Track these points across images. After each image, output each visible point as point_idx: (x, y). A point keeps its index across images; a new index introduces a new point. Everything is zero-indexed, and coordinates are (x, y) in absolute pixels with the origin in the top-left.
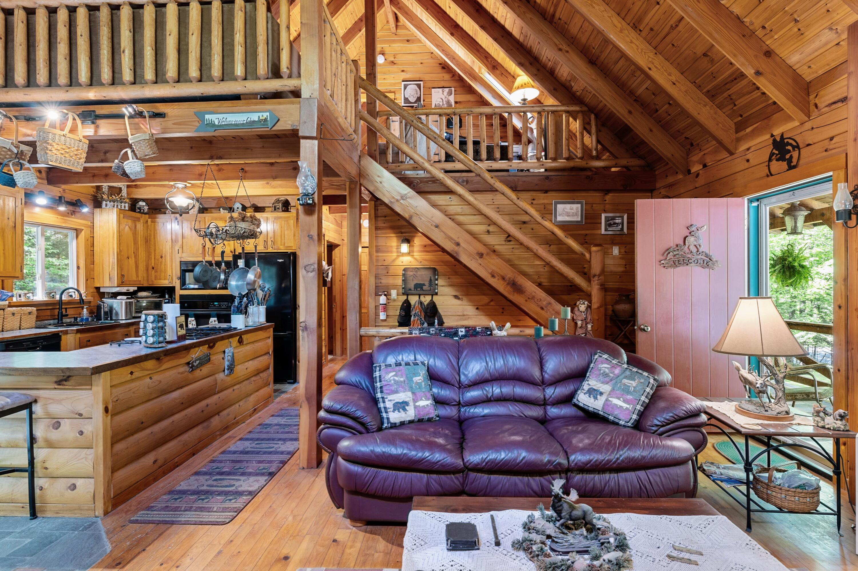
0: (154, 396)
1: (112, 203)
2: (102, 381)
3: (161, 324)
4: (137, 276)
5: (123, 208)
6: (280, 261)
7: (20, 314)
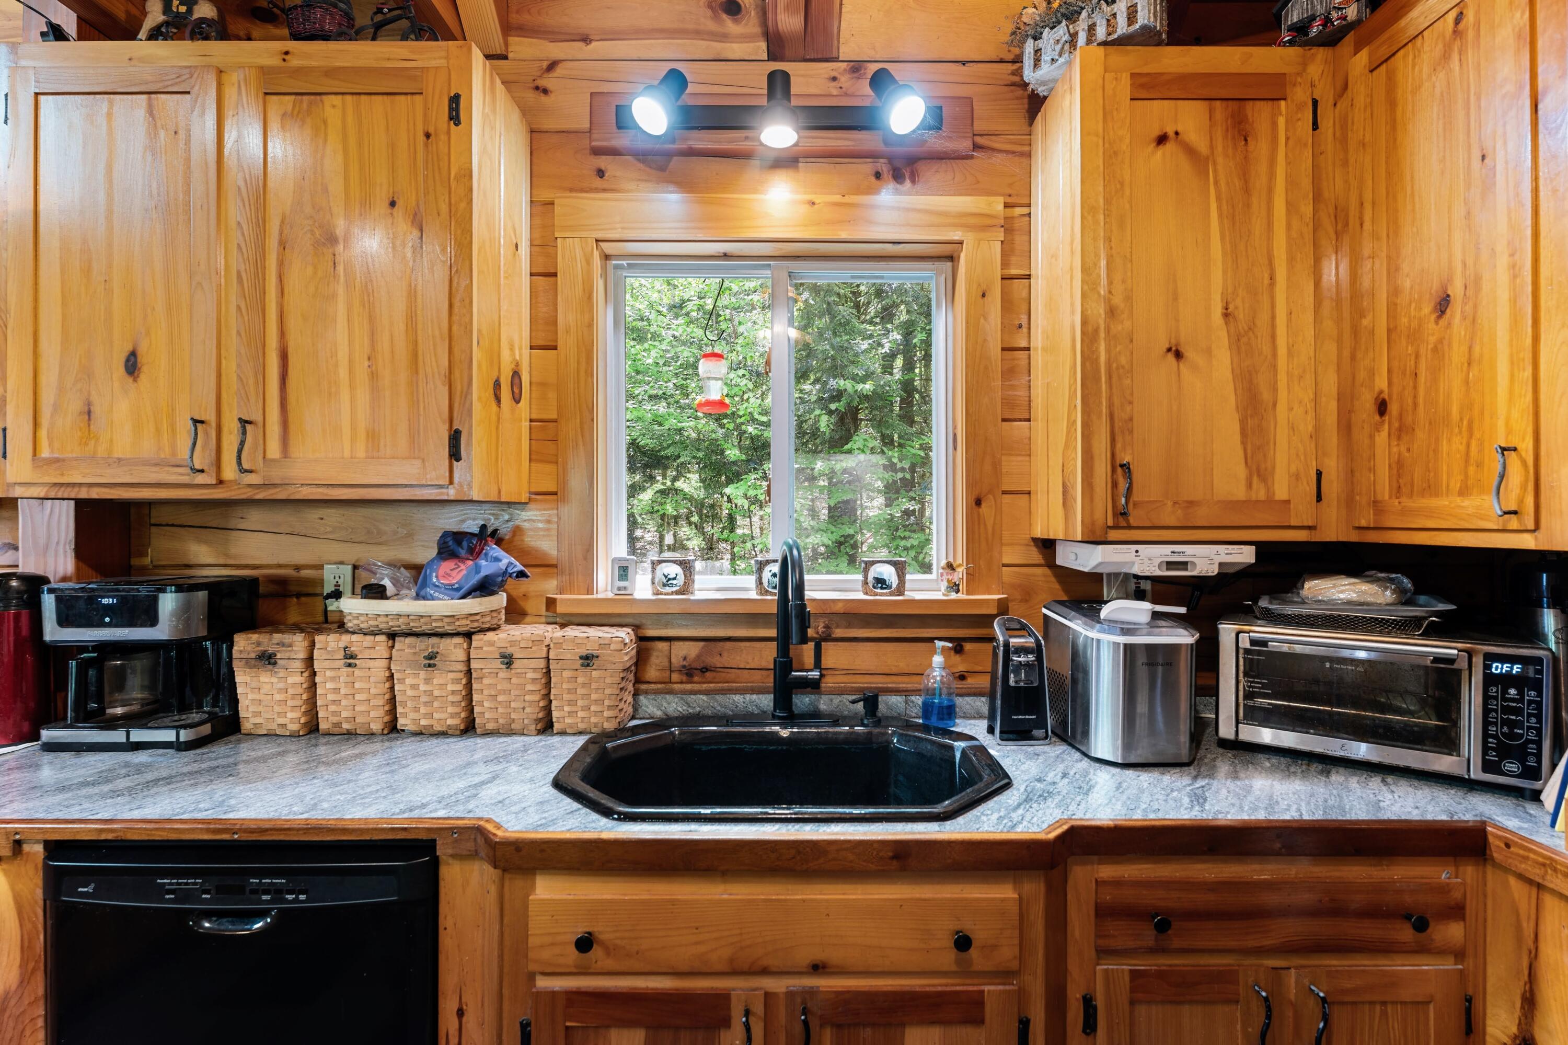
5: (1122, 28)
7: (542, 664)
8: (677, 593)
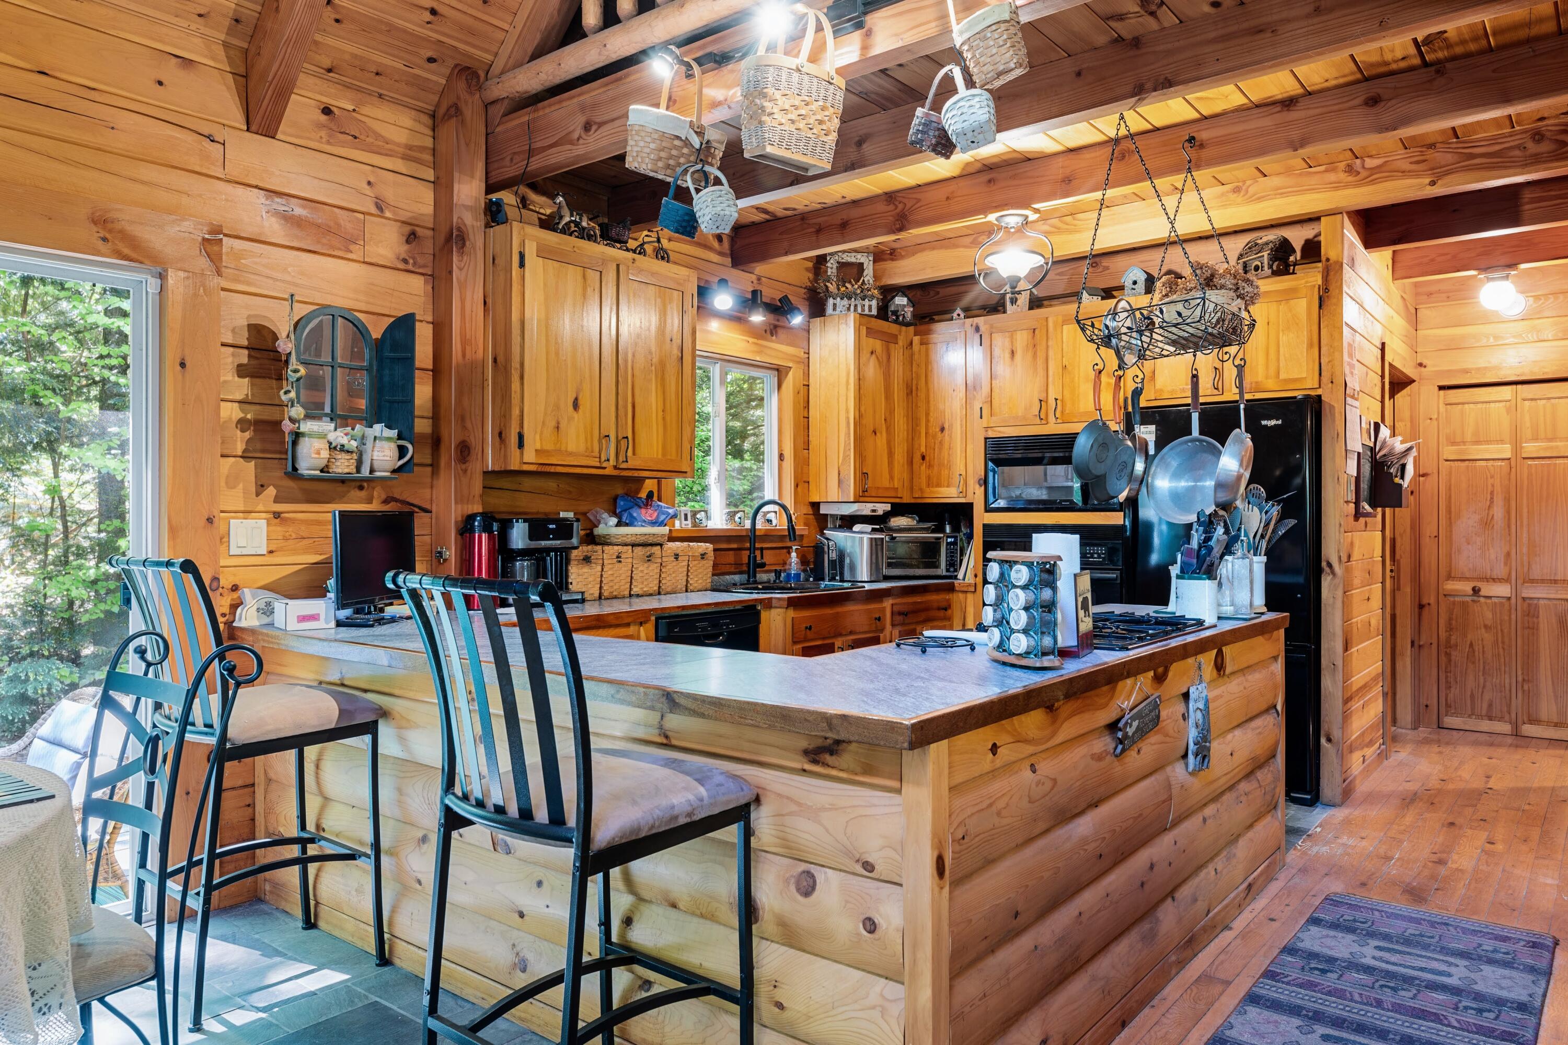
0: (1042, 826)
1: (845, 302)
2: (930, 768)
3: (1047, 594)
4: (892, 478)
5: (867, 312)
6: (1272, 423)
7: (688, 558)
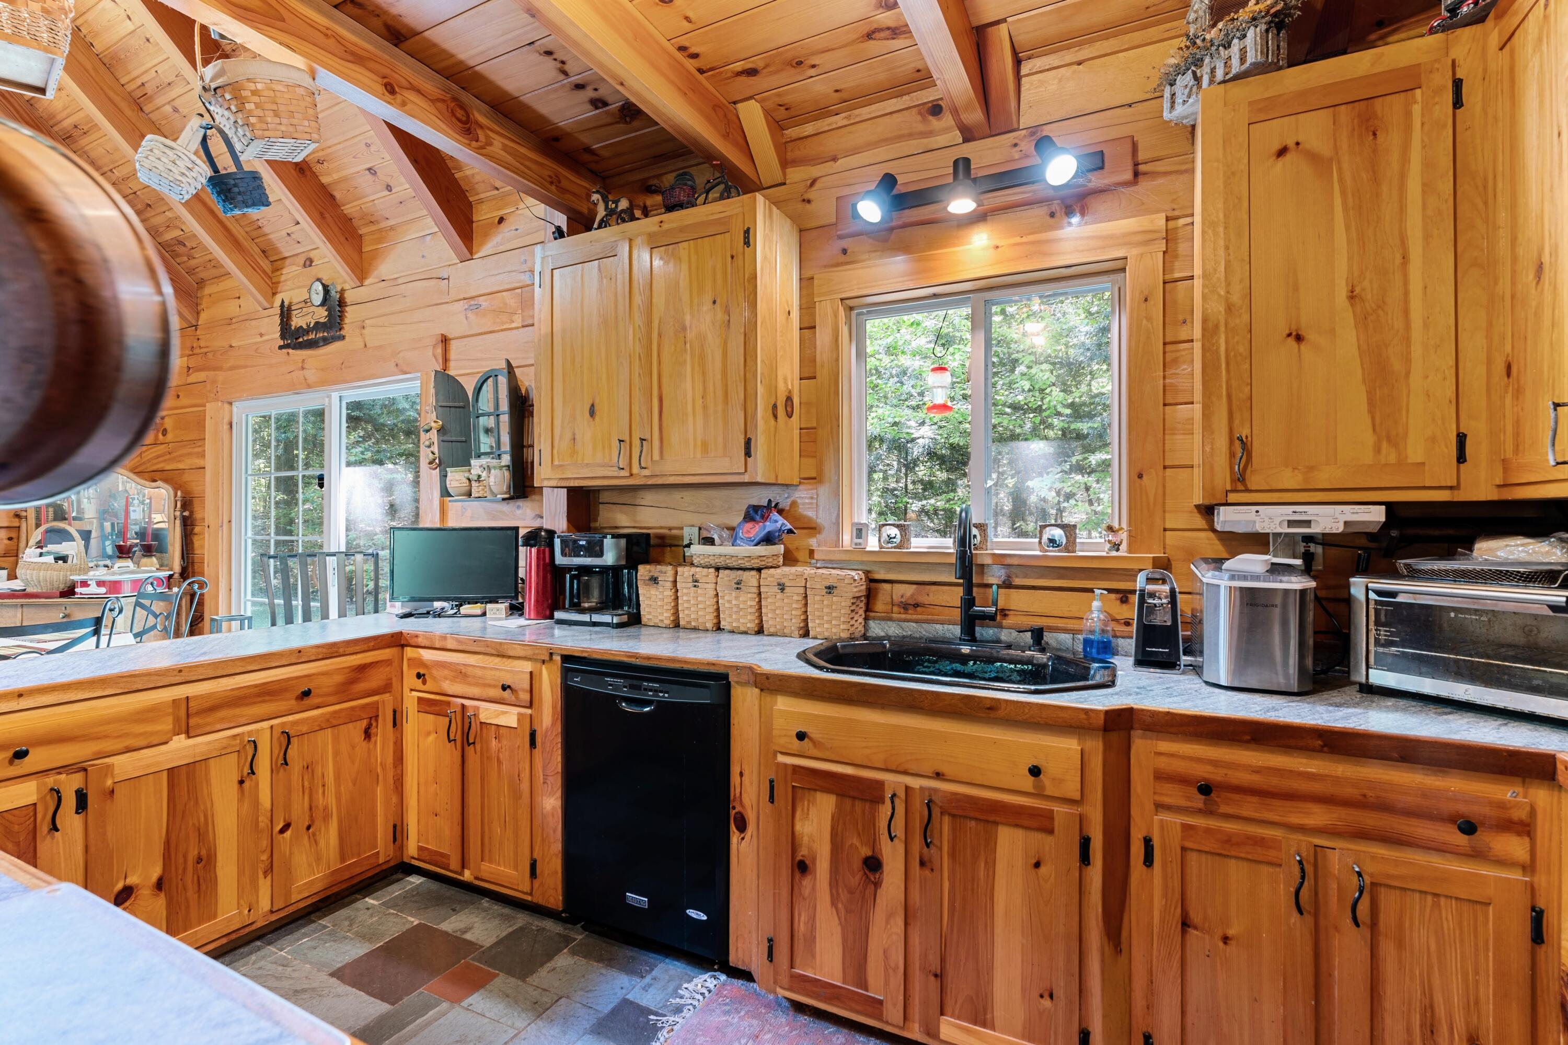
5: (1236, 68)
7: (802, 590)
8: (895, 547)
